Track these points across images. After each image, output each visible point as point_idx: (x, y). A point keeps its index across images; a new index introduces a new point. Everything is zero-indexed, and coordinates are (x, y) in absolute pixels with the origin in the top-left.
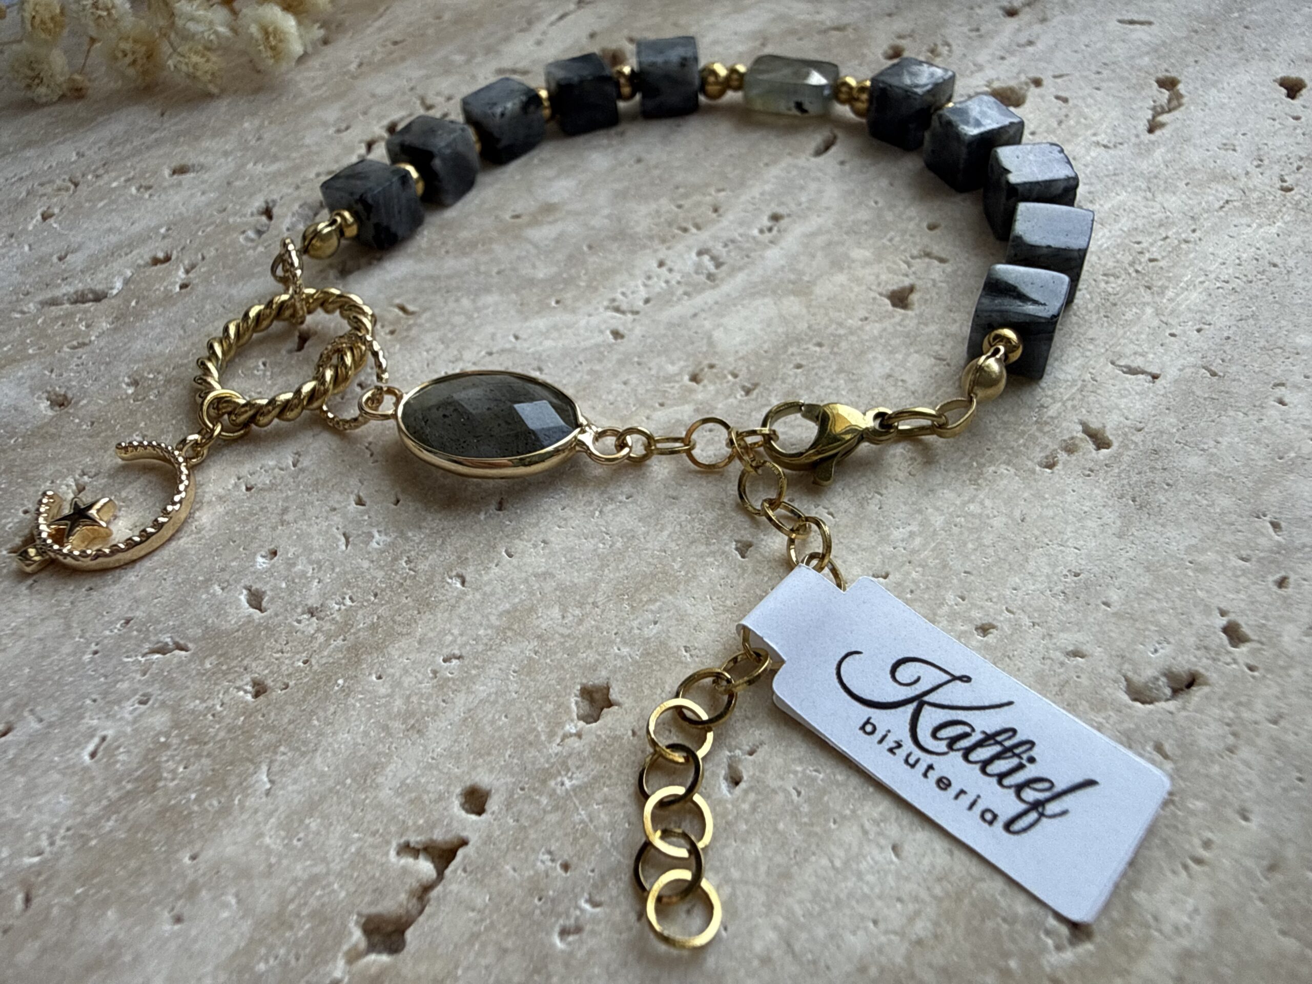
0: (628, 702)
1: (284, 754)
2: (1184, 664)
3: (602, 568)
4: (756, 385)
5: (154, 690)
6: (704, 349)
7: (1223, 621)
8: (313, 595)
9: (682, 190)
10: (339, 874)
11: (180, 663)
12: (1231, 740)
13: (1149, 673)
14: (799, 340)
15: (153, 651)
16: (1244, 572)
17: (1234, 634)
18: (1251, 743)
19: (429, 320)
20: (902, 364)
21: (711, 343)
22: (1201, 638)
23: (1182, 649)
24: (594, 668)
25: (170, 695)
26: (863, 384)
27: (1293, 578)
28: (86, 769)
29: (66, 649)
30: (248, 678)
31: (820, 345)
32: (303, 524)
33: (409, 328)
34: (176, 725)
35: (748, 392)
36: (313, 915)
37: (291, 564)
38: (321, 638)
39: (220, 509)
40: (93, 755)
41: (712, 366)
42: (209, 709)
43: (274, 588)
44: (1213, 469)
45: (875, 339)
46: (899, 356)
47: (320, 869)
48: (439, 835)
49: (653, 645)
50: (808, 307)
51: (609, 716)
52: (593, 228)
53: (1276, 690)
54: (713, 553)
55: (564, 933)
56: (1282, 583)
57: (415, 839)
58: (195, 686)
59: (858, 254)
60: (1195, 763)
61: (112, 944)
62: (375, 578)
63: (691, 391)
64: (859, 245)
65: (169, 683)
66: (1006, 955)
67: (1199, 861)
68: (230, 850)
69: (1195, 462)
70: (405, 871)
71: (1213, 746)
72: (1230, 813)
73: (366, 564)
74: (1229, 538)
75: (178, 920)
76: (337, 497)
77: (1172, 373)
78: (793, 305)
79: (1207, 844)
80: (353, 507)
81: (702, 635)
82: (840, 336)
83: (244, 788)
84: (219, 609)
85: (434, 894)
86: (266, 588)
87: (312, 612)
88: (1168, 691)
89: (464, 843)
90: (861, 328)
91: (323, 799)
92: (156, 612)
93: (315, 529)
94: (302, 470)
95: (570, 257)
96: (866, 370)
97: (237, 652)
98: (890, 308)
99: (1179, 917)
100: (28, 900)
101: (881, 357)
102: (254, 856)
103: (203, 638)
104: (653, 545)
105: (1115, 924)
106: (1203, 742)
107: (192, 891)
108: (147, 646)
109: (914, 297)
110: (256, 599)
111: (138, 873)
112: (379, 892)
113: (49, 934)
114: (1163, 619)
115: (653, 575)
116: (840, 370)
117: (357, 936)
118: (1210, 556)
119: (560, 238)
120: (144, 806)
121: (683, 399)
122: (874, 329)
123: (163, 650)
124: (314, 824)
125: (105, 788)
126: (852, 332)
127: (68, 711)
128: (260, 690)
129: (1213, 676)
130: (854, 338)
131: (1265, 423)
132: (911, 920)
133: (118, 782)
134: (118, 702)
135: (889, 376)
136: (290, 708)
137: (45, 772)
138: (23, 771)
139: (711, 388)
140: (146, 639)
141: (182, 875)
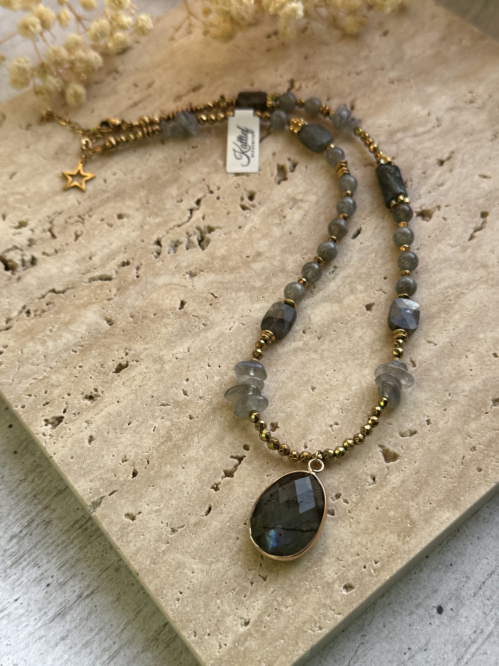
0: (282, 427)
1: (201, 434)
2: (413, 429)
3: (276, 391)
4: (321, 336)
5: (165, 415)
6: (307, 321)
7: (427, 419)
8: (201, 393)
9: (304, 250)
10: (218, 461)
11: (170, 409)
12: (418, 446)
13: (406, 430)
14: (336, 321)
15: (161, 405)
16: (437, 406)
17: (428, 422)
18: (422, 447)
19: (223, 301)
20: (365, 333)
21: (310, 320)
22: (420, 422)
23: (415, 425)
24: (274, 418)
25: (169, 417)
26: (352, 339)
27: (448, 408)
28: (153, 434)
29: (139, 403)
30: (188, 414)
31: (342, 323)
32: (194, 371)
33: (216, 303)
34: (173, 425)
35: (319, 338)
36: (213, 469)
37: (194, 384)
38: (205, 405)
39: (170, 365)
40: (154, 431)
41: (309, 328)
42: (180, 421)
43: (190, 390)
44: (440, 376)
45: (359, 323)
46: (365, 330)
47: (213, 460)
48: (239, 455)
49: (289, 414)
50: (341, 308)
51: (277, 430)
52: (274, 266)
53: (433, 436)
54: (305, 390)
55: (267, 476)
56: (445, 410)
57: (234, 455)
58: (175, 415)
59: (360, 287)
60: (408, 451)
61: (170, 472)
62: (216, 390)
63: (303, 337)
64: (360, 284)
65: (168, 414)
66: (358, 486)
67: (402, 471)
68: (192, 455)
69: (436, 374)
70: (232, 461)
71: (414, 447)
72: (412, 462)
73: (214, 385)
74: (437, 397)
75: (183, 468)
76: (203, 364)
77: (440, 344)
78: (336, 307)
79: (405, 468)
80: (207, 367)
81: (301, 412)
82: (348, 321)
83: (192, 440)
84: (176, 395)
85: (239, 466)
86: (188, 390)
87: (201, 398)
88: (409, 434)
89: (245, 456)
90: (355, 318)
91: (212, 445)
92: (160, 395)
93: (198, 373)
94: (191, 354)
95: (267, 279)
96: (354, 334)
97: (184, 407)
98: (365, 311)
99: (394, 481)
100: (148, 462)
101: (359, 330)
102: (198, 456)
103: (174, 403)
104: (290, 386)
105: (382, 481)
106: (412, 446)
107: (185, 462)
108: (160, 404)
109: (374, 308)
110: (185, 393)
111: (172, 458)
112: (227, 465)
113: (155, 469)
114: (413, 417)
115: (289, 395)
116: (347, 334)
117: (223, 473)
118: (430, 401)
119: (263, 269)
120: (169, 444)
121: (300, 340)
122: (359, 319)
123: (163, 405)
124: (211, 450)
125: (159, 439)
126: (353, 319)
127: (144, 420)
128: (191, 418)
129: (420, 432)
130: (352, 322)
131: (459, 363)
132: (340, 478)
133: (162, 437)
134: (157, 418)
135: (360, 337)
136: (200, 423)
137: (143, 434)
138: (138, 433)
139: (309, 336)
140: (159, 402)
141: (182, 459)
